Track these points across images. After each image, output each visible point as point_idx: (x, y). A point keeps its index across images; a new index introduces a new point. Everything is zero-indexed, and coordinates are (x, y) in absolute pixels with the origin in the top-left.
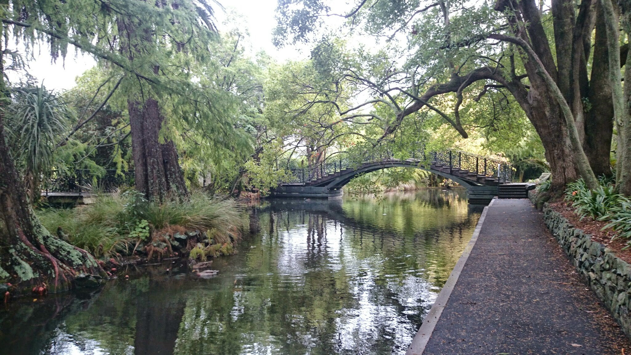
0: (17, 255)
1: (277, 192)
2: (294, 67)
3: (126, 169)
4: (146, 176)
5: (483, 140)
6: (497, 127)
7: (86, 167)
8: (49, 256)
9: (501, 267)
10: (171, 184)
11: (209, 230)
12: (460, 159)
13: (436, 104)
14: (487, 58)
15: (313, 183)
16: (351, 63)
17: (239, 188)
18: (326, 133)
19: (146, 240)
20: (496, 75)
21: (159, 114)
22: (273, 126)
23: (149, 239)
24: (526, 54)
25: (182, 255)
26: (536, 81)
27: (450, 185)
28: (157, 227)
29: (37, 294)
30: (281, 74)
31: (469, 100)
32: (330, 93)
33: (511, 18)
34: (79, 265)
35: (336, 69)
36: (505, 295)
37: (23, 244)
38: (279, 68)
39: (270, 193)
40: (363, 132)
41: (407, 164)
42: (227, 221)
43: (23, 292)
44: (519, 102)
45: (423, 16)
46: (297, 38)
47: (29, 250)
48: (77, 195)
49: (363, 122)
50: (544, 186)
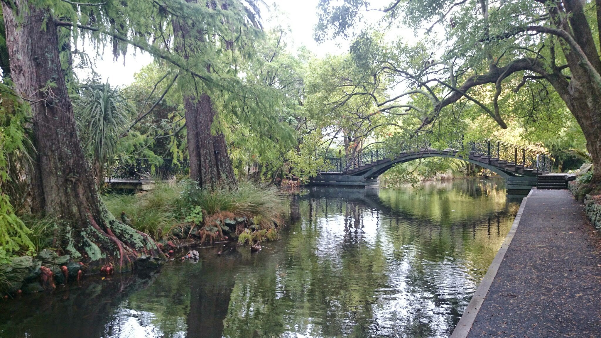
0: (88, 237)
1: (316, 180)
2: (334, 61)
3: (181, 159)
4: (200, 166)
5: (521, 130)
6: (536, 117)
7: (144, 156)
8: (115, 238)
9: (543, 260)
10: (221, 173)
11: (255, 217)
12: (498, 149)
13: (475, 95)
14: (526, 49)
15: (350, 172)
16: (389, 56)
17: (281, 176)
18: (363, 124)
19: (199, 224)
20: (535, 66)
21: (211, 109)
22: (312, 118)
23: (202, 224)
24: (568, 45)
25: (232, 239)
26: (577, 72)
27: (487, 175)
28: (209, 213)
29: (104, 273)
30: (321, 68)
31: (507, 90)
32: (368, 85)
33: (553, 9)
34: (140, 247)
35: (375, 62)
36: (546, 288)
37: (92, 227)
38: (319, 62)
39: (309, 181)
40: (400, 123)
41: (445, 154)
42: (271, 208)
43: (93, 271)
44: (560, 94)
45: (461, 8)
46: (336, 34)
47: (97, 233)
48: (137, 181)
49: (399, 112)
50: (586, 178)
